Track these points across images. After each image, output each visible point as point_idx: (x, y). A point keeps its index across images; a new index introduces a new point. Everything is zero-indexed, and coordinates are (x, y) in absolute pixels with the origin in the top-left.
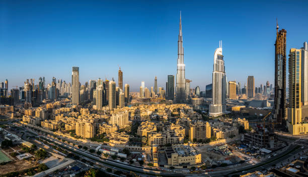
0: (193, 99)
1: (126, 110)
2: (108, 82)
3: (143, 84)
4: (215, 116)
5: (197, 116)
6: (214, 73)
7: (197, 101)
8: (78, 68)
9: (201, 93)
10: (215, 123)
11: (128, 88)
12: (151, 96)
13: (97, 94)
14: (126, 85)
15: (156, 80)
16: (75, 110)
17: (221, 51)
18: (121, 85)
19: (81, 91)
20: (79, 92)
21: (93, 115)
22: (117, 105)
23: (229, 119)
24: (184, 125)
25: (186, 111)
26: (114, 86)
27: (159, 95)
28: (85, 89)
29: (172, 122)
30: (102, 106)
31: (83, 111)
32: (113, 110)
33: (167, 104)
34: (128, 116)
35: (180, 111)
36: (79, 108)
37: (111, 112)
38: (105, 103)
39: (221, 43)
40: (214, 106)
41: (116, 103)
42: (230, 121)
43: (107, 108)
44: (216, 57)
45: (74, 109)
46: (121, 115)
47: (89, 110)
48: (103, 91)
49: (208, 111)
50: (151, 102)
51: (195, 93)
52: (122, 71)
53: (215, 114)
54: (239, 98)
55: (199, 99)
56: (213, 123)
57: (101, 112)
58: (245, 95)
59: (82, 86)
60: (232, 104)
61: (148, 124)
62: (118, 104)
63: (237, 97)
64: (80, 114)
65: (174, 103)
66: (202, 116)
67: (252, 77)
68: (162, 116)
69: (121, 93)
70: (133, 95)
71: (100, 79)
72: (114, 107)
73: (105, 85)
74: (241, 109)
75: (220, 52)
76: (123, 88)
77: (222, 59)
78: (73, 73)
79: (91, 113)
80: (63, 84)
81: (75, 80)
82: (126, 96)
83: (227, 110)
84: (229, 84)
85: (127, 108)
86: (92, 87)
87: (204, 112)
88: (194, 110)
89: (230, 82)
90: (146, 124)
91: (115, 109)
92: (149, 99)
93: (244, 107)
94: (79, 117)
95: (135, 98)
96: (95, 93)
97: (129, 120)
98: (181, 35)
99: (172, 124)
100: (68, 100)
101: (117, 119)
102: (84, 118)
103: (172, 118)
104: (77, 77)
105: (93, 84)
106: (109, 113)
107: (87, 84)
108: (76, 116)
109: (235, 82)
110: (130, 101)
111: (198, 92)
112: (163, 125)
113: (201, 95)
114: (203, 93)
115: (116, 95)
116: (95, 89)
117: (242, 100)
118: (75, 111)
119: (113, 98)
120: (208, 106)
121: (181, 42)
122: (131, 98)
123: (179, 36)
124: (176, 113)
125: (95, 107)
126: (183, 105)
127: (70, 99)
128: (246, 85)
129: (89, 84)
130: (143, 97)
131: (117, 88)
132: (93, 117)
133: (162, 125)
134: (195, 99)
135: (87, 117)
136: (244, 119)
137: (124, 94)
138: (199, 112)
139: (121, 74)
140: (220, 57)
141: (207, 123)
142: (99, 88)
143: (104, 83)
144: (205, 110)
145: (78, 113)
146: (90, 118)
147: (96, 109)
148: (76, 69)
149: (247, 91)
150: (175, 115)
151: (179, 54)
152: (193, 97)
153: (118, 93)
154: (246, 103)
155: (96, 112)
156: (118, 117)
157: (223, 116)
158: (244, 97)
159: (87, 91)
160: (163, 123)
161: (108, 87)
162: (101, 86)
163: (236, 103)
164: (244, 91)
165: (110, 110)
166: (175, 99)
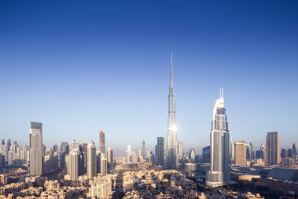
0: (187, 164)
1: (109, 178)
2: (86, 145)
3: (129, 147)
4: (214, 186)
5: (190, 185)
6: (213, 132)
7: (191, 166)
8: (41, 124)
9: (197, 157)
10: (213, 195)
11: (112, 152)
12: (139, 161)
13: (71, 161)
14: (109, 149)
15: (144, 143)
16: (35, 185)
17: (223, 102)
18: (103, 149)
19: (46, 157)
20: (43, 158)
21: (65, 188)
22: (97, 173)
23: (234, 193)
24: (174, 195)
25: (178, 179)
26: (94, 150)
27: (147, 160)
28: (53, 153)
29: (161, 191)
30: (79, 175)
31: (50, 184)
32: (92, 179)
33: (156, 170)
34: (111, 185)
35: (171, 178)
36: (43, 182)
37: (90, 182)
38: (82, 171)
39: (222, 91)
40: (213, 173)
41: (97, 170)
42: (236, 195)
43: (85, 177)
44: (215, 111)
45: (33, 183)
46: (102, 185)
47: (59, 182)
48: (79, 156)
49: (204, 180)
50: (139, 168)
51: (190, 157)
52: (104, 132)
53: (214, 184)
54: (252, 164)
55: (193, 164)
56: (211, 195)
57: (77, 183)
58: (261, 160)
59: (48, 150)
60: (239, 172)
61: (134, 194)
62: (99, 171)
63: (248, 163)
64: (44, 190)
65: (164, 169)
66: (197, 185)
67: (276, 134)
68: (150, 184)
69: (103, 158)
70: (117, 161)
71: (75, 141)
72: (93, 175)
73: (82, 149)
74: (254, 180)
75: (221, 103)
76: (106, 152)
77: (224, 113)
78: (31, 131)
79: (62, 185)
80: (12, 147)
81: (36, 141)
82: (109, 161)
83: (232, 180)
84: (235, 145)
85: (110, 175)
86: (64, 151)
87: (200, 180)
88: (188, 178)
89: (237, 143)
90: (132, 194)
91: (95, 178)
92: (137, 165)
93: (258, 177)
94: (43, 194)
95: (119, 164)
96: (68, 159)
97: (112, 190)
98: (172, 87)
99: (161, 193)
100: (22, 171)
101: (98, 190)
102: (51, 194)
103: (161, 186)
104: (39, 138)
105: (64, 148)
106: (87, 183)
107: (55, 148)
108: (37, 193)
109: (244, 142)
110: (114, 167)
111: (193, 156)
112: (151, 194)
113: (197, 160)
114: (199, 157)
115: (97, 160)
116: (68, 153)
117: (256, 167)
118: (34, 187)
119: (93, 165)
120: (204, 173)
121: (173, 96)
122: (115, 164)
123: (170, 88)
124: (166, 180)
125: (67, 177)
126: (174, 171)
127: (26, 168)
128: (264, 146)
129: (59, 147)
130: (130, 163)
131: (98, 152)
132: (65, 191)
133: (149, 195)
134: (189, 164)
135: (55, 192)
136: (258, 195)
137: (106, 159)
138: (194, 179)
139: (102, 136)
140: (221, 111)
141: (203, 194)
142: (74, 152)
143: (80, 146)
144: (201, 178)
145: (41, 188)
146: (60, 193)
147: (69, 179)
148: (37, 126)
149: (265, 155)
150: (165, 183)
151: (169, 112)
152: (187, 162)
153: (99, 158)
154: (262, 172)
155: (69, 183)
156: (99, 187)
157: (225, 187)
158: (260, 162)
159: (57, 157)
160: (150, 192)
161: (86, 151)
162: (77, 149)
163: (246, 171)
164: (259, 154)
165: (88, 180)
166: (165, 165)
